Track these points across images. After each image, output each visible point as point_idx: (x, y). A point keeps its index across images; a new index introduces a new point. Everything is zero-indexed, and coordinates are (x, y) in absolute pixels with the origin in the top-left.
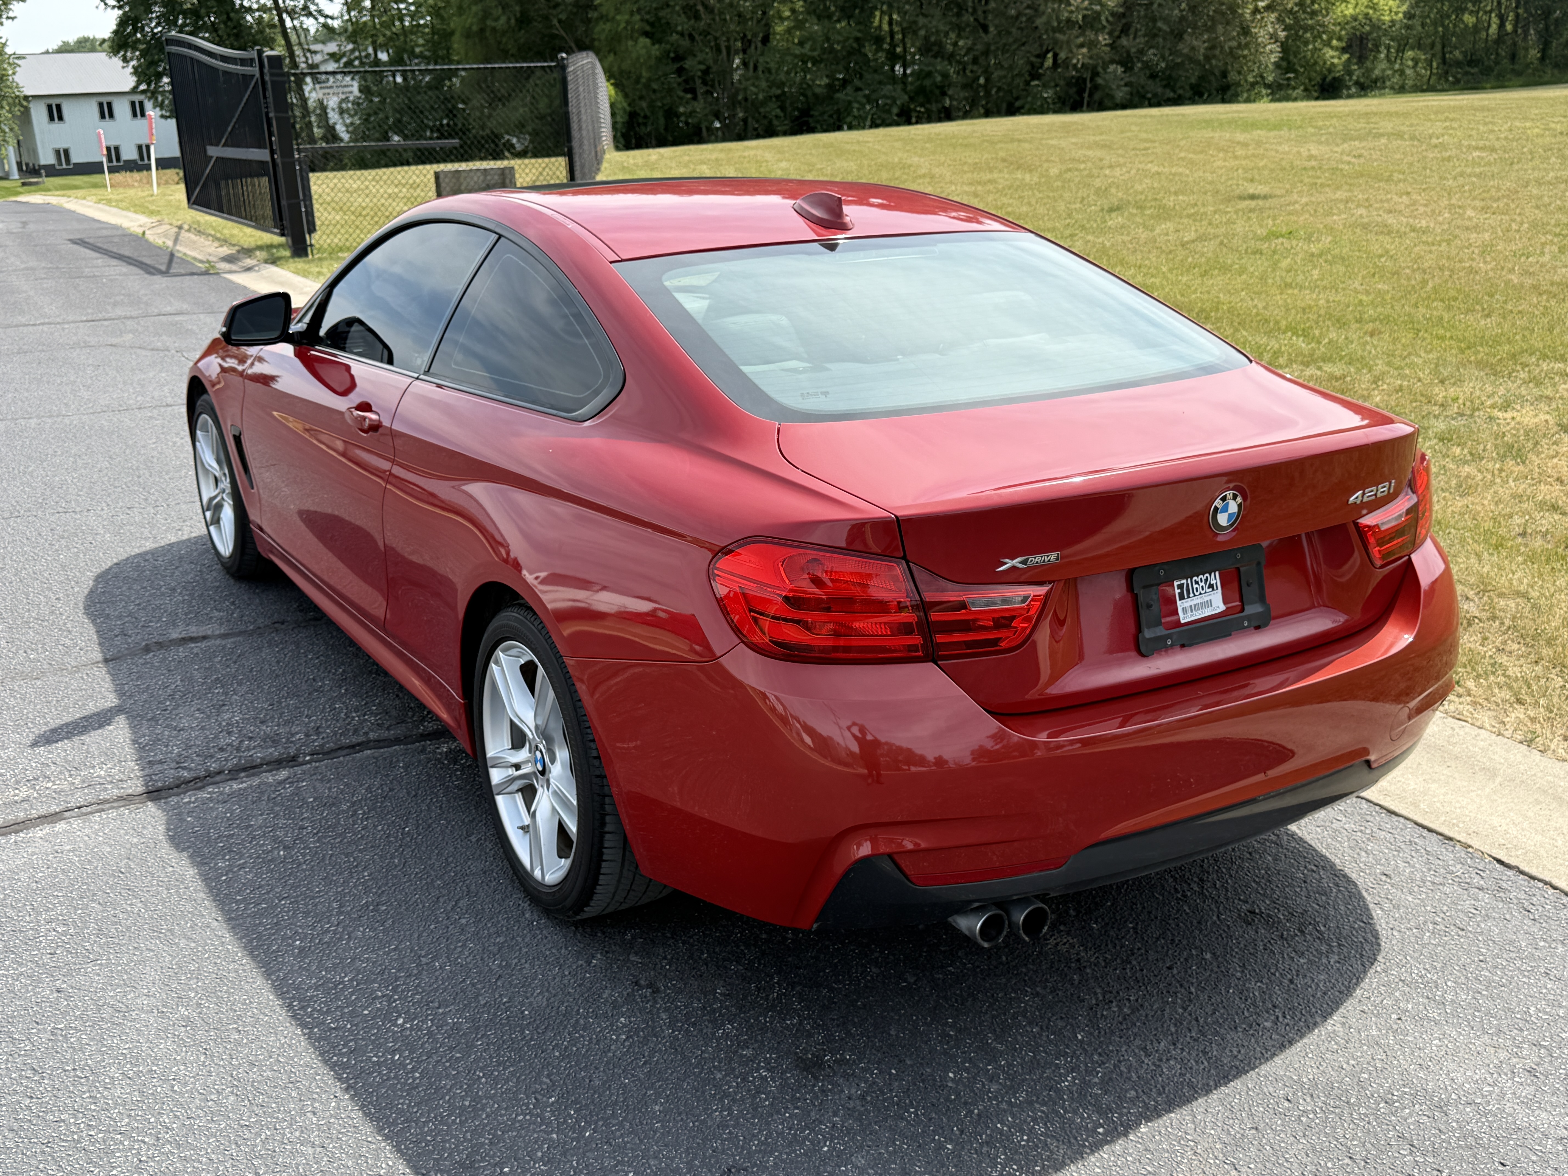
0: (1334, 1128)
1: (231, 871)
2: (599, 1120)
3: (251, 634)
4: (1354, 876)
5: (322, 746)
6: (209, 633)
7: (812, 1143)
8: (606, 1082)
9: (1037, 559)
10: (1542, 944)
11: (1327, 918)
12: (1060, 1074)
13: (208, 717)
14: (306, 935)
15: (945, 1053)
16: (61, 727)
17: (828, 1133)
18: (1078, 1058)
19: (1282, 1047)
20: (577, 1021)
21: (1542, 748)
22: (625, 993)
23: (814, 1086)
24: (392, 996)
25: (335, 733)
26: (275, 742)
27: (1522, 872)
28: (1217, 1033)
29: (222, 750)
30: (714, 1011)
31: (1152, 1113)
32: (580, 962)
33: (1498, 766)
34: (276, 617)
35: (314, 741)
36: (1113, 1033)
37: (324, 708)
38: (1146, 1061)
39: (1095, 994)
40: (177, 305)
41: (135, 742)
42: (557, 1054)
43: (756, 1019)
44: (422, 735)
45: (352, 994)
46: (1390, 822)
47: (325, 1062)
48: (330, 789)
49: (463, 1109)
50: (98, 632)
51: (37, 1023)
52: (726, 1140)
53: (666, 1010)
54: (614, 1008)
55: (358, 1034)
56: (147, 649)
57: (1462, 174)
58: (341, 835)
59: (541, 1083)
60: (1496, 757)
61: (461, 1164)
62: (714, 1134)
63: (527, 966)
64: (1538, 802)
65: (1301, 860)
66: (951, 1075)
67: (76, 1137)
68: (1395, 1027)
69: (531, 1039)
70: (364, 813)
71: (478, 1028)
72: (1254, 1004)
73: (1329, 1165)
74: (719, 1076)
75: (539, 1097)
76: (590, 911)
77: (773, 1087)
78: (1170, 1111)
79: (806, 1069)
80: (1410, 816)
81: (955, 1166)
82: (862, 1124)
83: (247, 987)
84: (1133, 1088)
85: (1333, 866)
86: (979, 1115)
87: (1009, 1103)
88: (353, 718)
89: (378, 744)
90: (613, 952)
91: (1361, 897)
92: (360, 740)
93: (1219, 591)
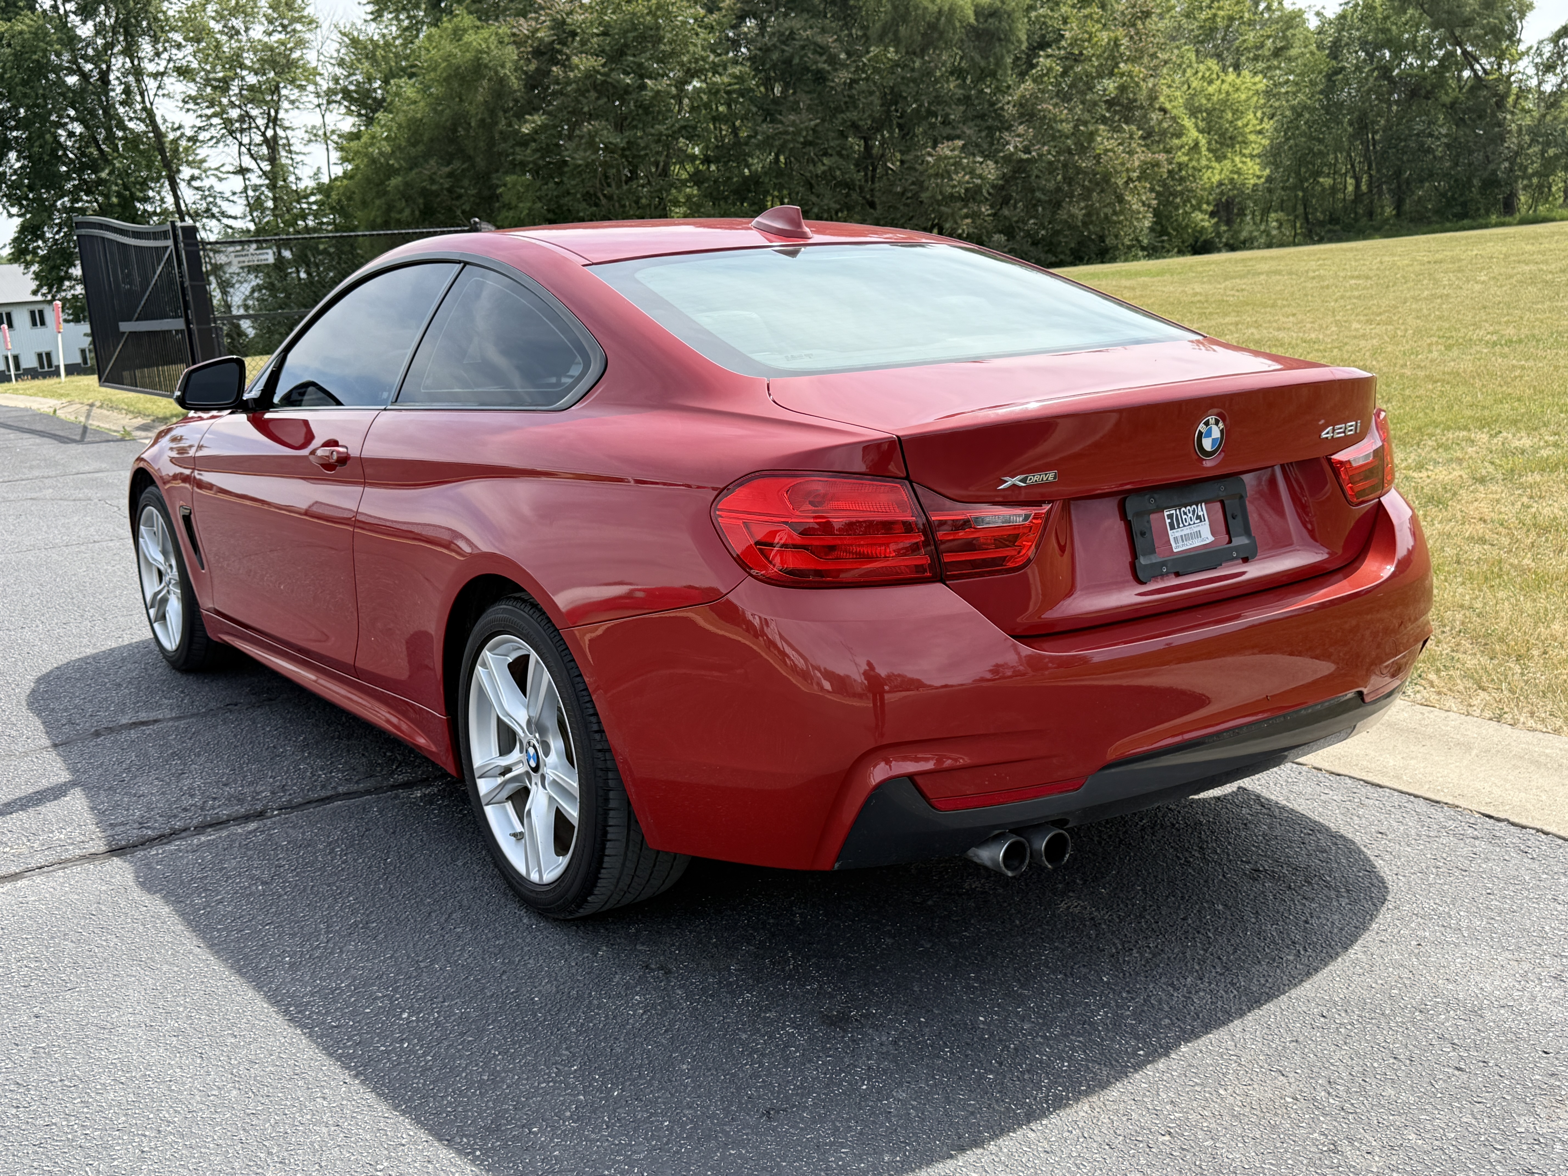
0: (1374, 1036)
1: (209, 906)
2: (625, 1081)
3: (205, 715)
4: (1350, 836)
5: (290, 801)
6: (161, 717)
7: (850, 1084)
8: (628, 1049)
9: (1035, 478)
10: (1545, 876)
11: (1331, 870)
12: (1092, 1011)
13: (168, 784)
14: (295, 953)
15: (972, 1001)
16: (15, 801)
17: (865, 1074)
18: (1107, 996)
19: (1309, 974)
20: (590, 1002)
21: (1512, 722)
22: (637, 976)
23: (843, 1037)
24: (393, 996)
25: (302, 790)
26: (241, 801)
28: (1241, 968)
29: (185, 810)
30: (731, 983)
31: (1191, 1035)
32: (586, 954)
33: (1473, 741)
34: (228, 701)
35: (281, 797)
36: (1138, 974)
37: (288, 769)
38: (1175, 994)
39: (1114, 944)
40: (95, 465)
41: (92, 809)
42: (574, 1030)
43: (775, 988)
44: (392, 786)
46: (1377, 792)
47: (330, 1055)
48: (303, 833)
49: (482, 1083)
50: (43, 723)
51: (17, 1045)
52: (760, 1087)
53: (682, 987)
54: (627, 989)
55: (362, 1028)
56: (97, 734)
57: (1342, 297)
58: (320, 869)
59: (560, 1055)
60: (1469, 733)
61: (487, 1128)
62: (748, 1083)
63: (531, 961)
64: (1515, 767)
65: (1297, 827)
66: (981, 1019)
67: (70, 1136)
68: (1416, 951)
69: (545, 1020)
70: (342, 850)
71: (488, 1015)
72: (1274, 942)
73: (1376, 1065)
74: (744, 1036)
75: (560, 1067)
77: (801, 1041)
78: (1207, 1033)
79: (831, 1024)
80: (1395, 787)
81: (999, 1092)
82: (897, 1065)
83: (239, 999)
84: (1167, 1017)
85: (1328, 829)
86: (1015, 1049)
87: (1044, 1037)
88: (320, 776)
89: (348, 795)
90: (619, 944)
91: (1361, 852)
92: (329, 793)
93: (1207, 523)
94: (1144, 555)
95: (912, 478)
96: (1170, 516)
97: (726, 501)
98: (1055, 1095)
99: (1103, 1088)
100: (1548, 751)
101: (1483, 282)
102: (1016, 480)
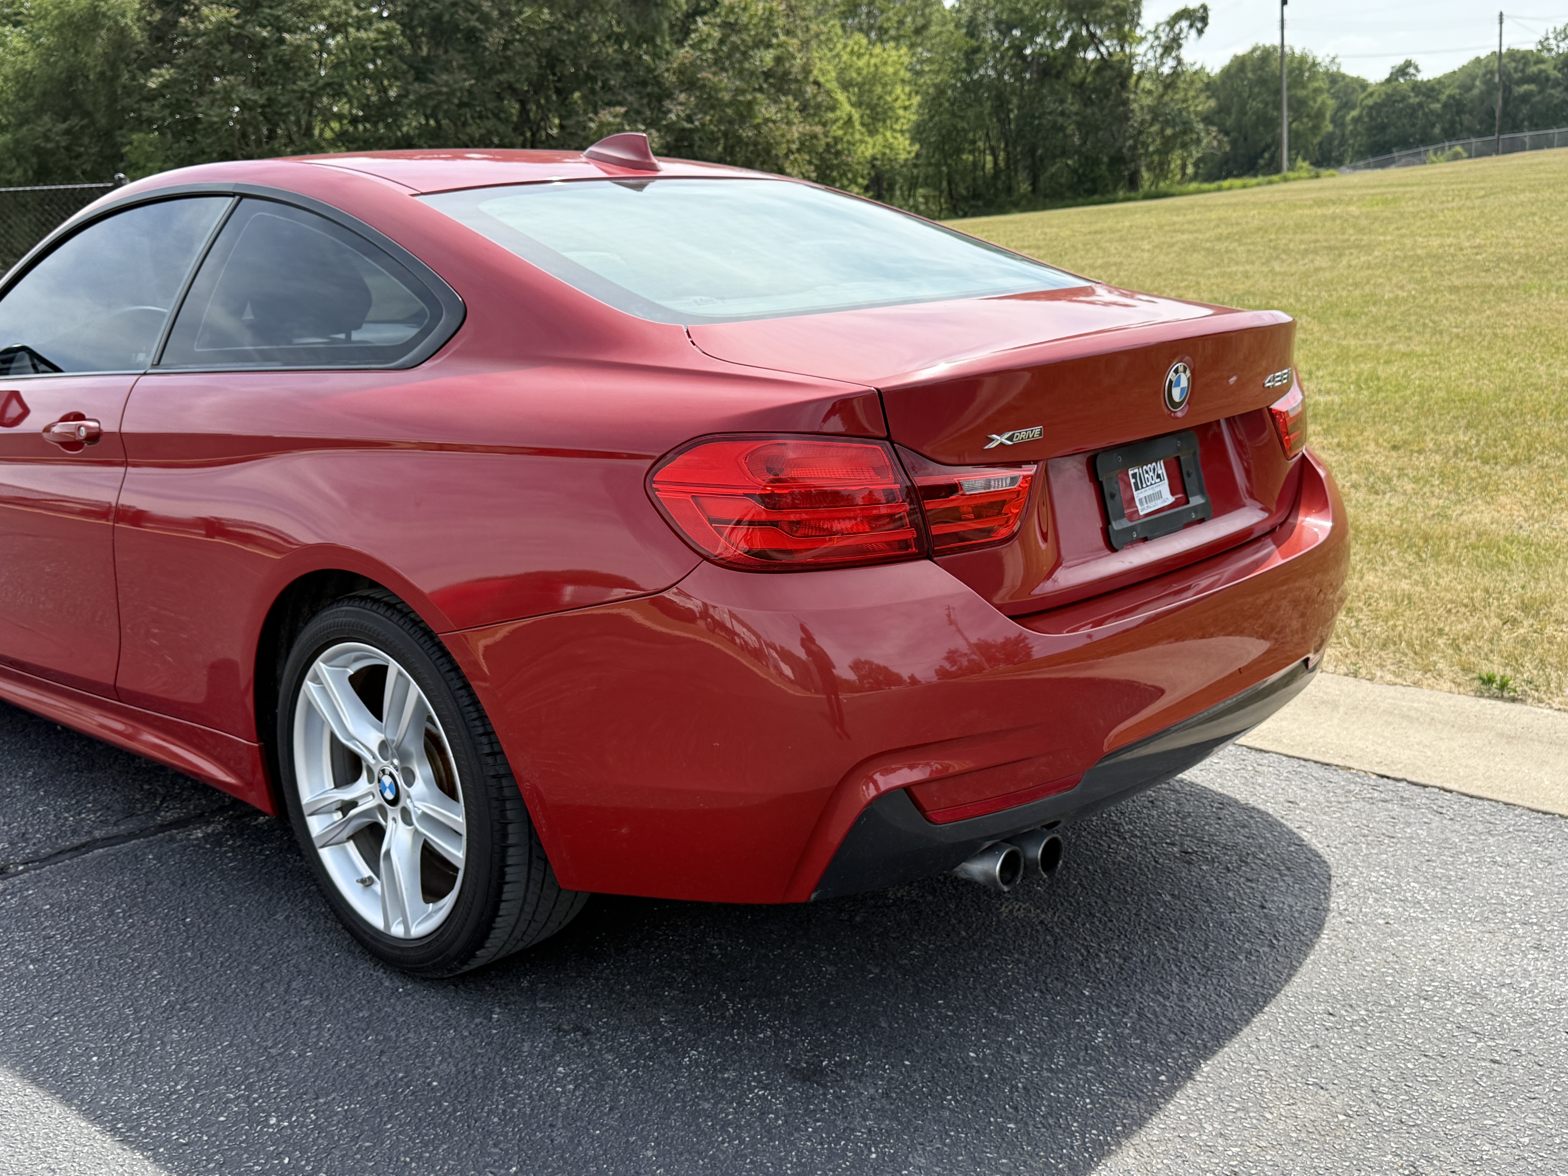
0: (1392, 1032)
4: (1262, 807)
5: (36, 852)
7: (856, 1153)
8: (572, 1138)
10: (1472, 837)
11: (1260, 847)
12: (1088, 1033)
14: (103, 1049)
15: (952, 1033)
17: (867, 1139)
18: (1097, 1014)
19: (1294, 967)
20: (504, 1081)
21: (1369, 677)
22: (550, 1041)
23: (825, 1094)
24: (248, 1097)
25: (49, 837)
28: (1222, 966)
30: (667, 1041)
31: (1206, 1051)
32: (477, 1020)
33: (1337, 698)
35: (23, 849)
36: (1118, 984)
37: (24, 813)
38: (1168, 1004)
39: (1078, 950)
42: (496, 1120)
43: (722, 1040)
44: (161, 826)
45: (194, 1102)
46: (1265, 759)
48: (67, 893)
52: (750, 1170)
53: (610, 1050)
54: (544, 1059)
55: (222, 1143)
58: (102, 938)
59: (490, 1155)
60: (1331, 690)
63: (412, 1034)
64: (1388, 723)
65: (1205, 801)
66: (972, 1054)
68: (1388, 930)
69: (455, 1111)
70: (124, 911)
71: (379, 1111)
72: (1240, 932)
73: (1410, 1065)
74: (707, 1106)
76: (483, 956)
77: (778, 1104)
78: (1221, 1047)
79: (805, 1079)
81: (1028, 1144)
82: (901, 1123)
83: (44, 1118)
84: (1170, 1031)
85: (1236, 801)
86: (1024, 1088)
87: (1051, 1070)
88: (66, 819)
89: (108, 841)
90: (515, 1003)
91: (1281, 825)
92: (85, 839)
93: (1166, 481)
94: (1115, 520)
95: (893, 438)
96: (1134, 476)
97: (663, 473)
98: (1092, 1141)
99: (1140, 1127)
100: (1416, 705)
101: (1149, 251)
102: (1003, 439)
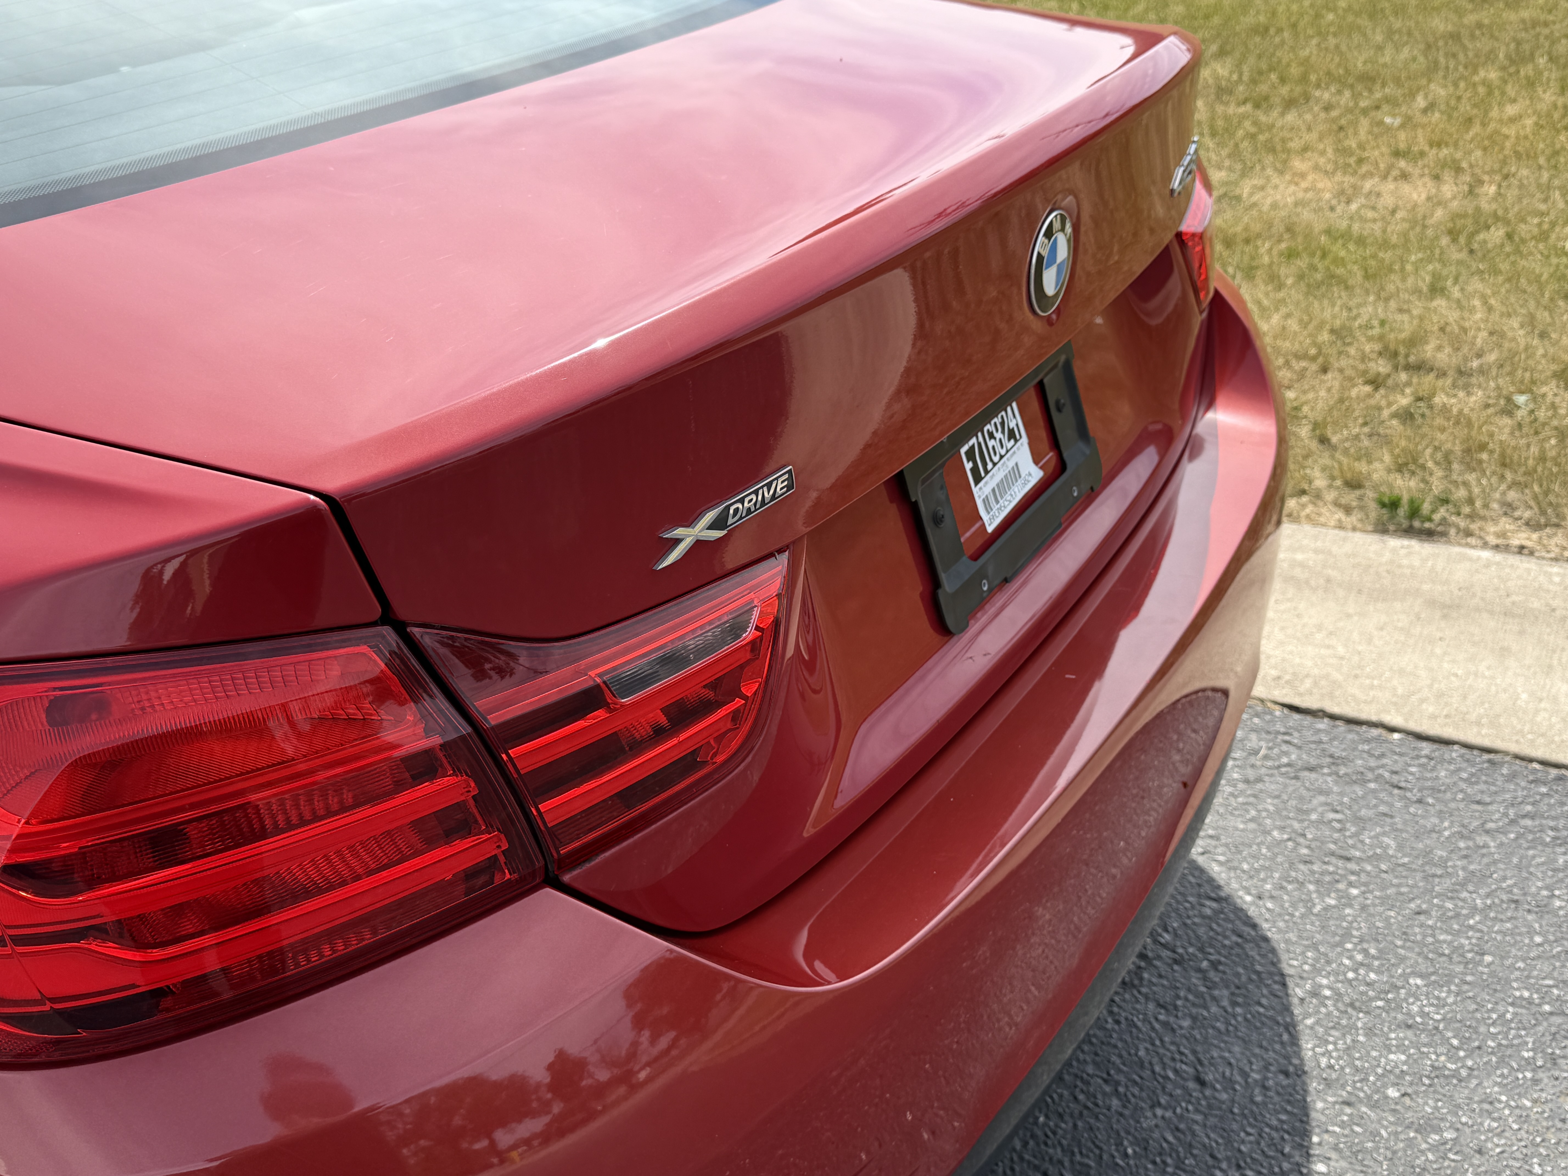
27: (1333, 717)
93: (1024, 440)
94: (946, 570)
95: (402, 612)
96: (970, 455)
